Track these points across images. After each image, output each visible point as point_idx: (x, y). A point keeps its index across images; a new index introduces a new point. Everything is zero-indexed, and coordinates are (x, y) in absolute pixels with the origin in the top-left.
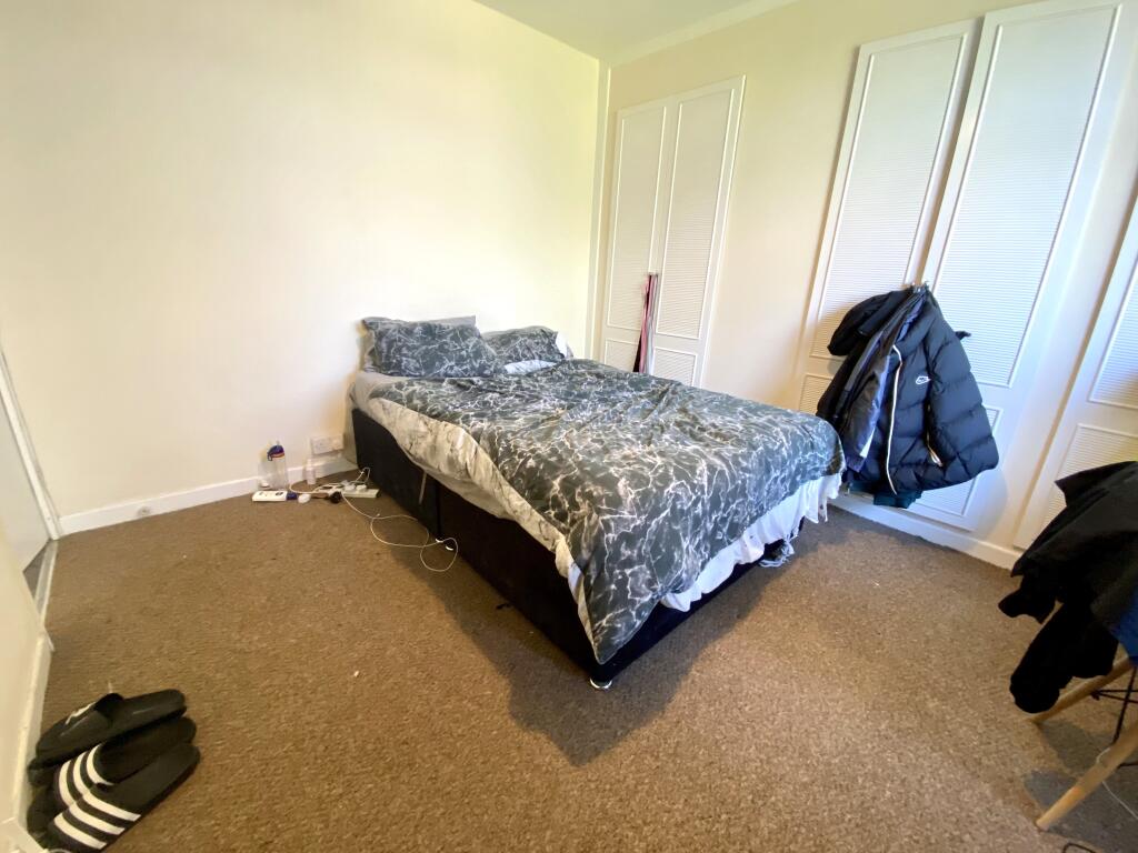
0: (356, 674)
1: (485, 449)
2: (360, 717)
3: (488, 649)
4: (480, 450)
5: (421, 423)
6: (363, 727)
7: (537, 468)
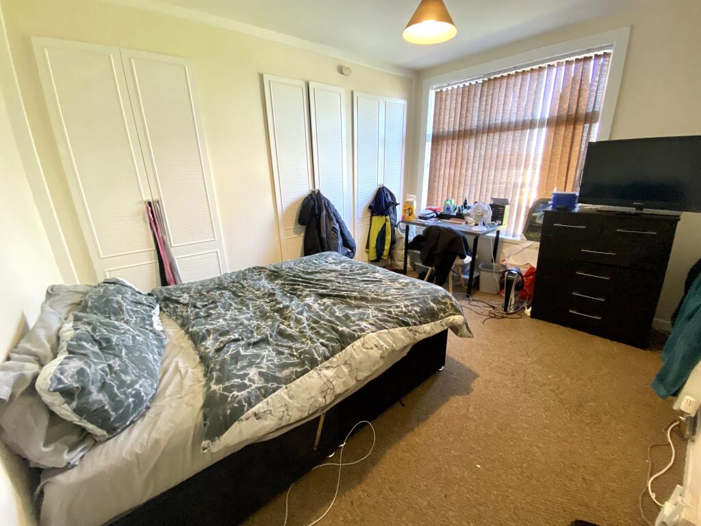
0: (478, 466)
1: (393, 327)
2: (501, 454)
3: (434, 408)
4: (392, 330)
5: (325, 372)
6: (505, 450)
7: (421, 307)
